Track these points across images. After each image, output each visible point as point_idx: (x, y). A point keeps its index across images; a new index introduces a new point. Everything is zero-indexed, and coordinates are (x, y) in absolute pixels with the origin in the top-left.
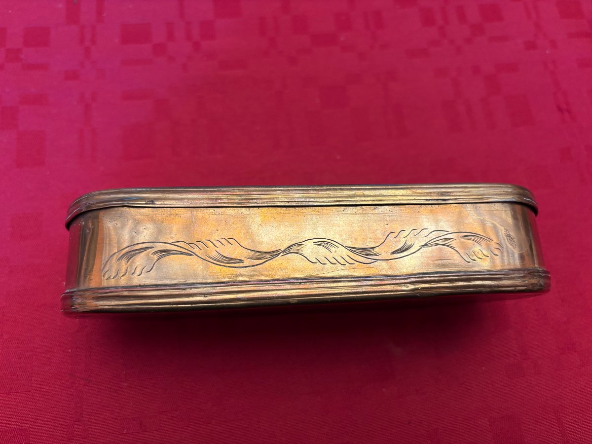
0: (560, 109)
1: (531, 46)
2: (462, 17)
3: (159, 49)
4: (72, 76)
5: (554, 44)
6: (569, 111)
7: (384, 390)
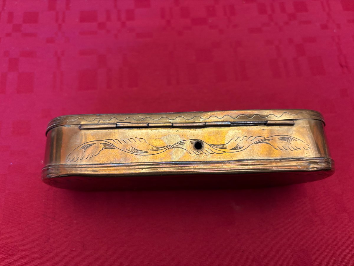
0: (341, 66)
1: (324, 27)
2: (283, 10)
3: (101, 26)
4: (50, 40)
5: (339, 26)
6: (347, 67)
7: (228, 230)
